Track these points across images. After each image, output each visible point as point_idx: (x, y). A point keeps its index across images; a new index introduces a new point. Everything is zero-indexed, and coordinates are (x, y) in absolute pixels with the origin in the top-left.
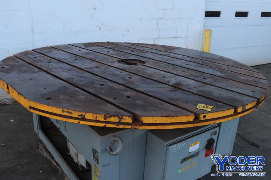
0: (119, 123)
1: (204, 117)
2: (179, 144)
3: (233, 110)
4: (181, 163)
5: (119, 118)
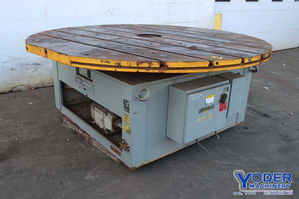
0: (149, 68)
1: (217, 63)
2: (197, 94)
3: (241, 60)
4: (200, 112)
5: (149, 63)
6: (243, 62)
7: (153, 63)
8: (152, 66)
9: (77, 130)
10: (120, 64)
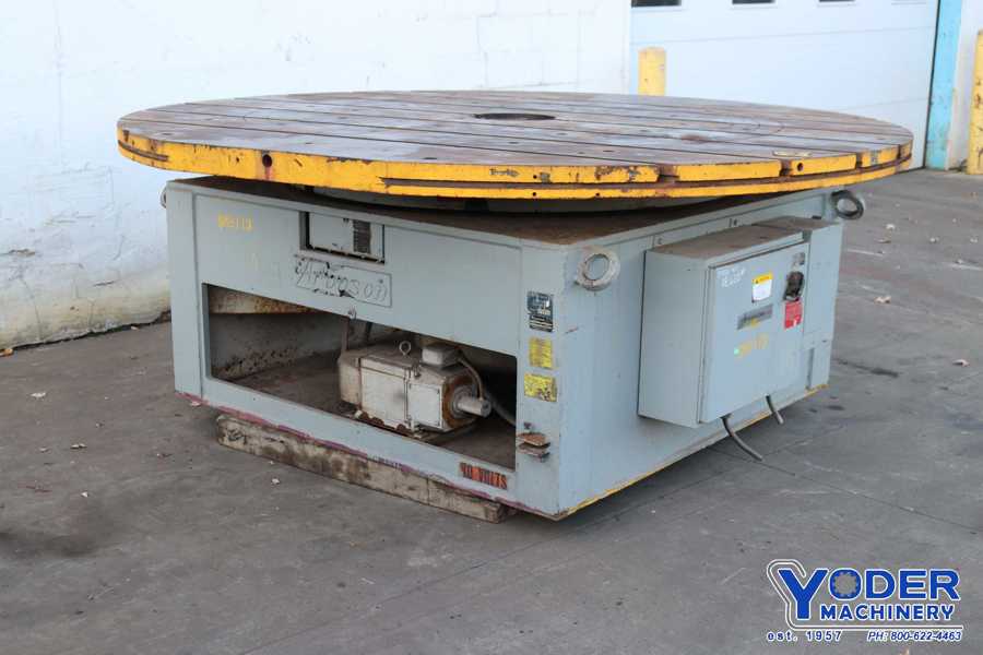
0: (630, 184)
1: (800, 167)
2: (734, 268)
3: (853, 159)
4: (740, 327)
5: (630, 171)
6: (859, 164)
7: (639, 169)
8: (638, 179)
9: (296, 447)
10: (549, 176)
